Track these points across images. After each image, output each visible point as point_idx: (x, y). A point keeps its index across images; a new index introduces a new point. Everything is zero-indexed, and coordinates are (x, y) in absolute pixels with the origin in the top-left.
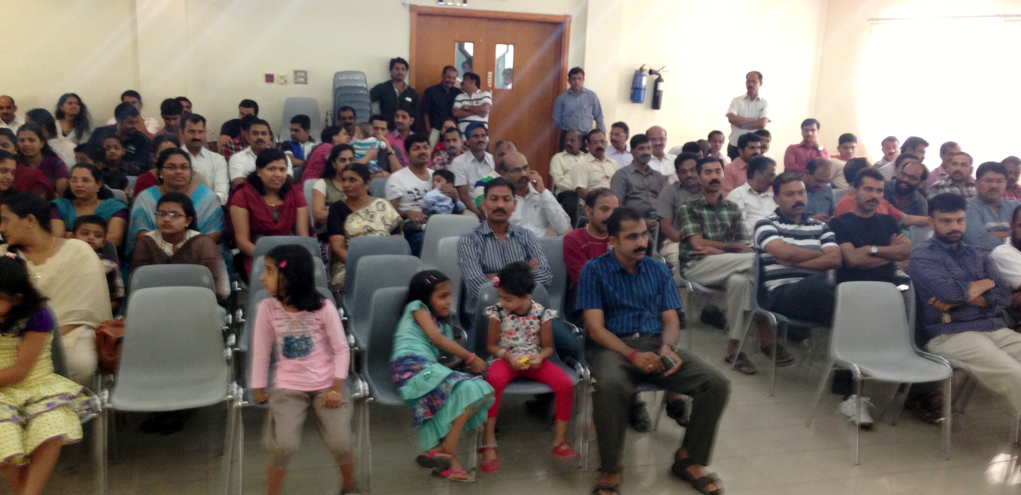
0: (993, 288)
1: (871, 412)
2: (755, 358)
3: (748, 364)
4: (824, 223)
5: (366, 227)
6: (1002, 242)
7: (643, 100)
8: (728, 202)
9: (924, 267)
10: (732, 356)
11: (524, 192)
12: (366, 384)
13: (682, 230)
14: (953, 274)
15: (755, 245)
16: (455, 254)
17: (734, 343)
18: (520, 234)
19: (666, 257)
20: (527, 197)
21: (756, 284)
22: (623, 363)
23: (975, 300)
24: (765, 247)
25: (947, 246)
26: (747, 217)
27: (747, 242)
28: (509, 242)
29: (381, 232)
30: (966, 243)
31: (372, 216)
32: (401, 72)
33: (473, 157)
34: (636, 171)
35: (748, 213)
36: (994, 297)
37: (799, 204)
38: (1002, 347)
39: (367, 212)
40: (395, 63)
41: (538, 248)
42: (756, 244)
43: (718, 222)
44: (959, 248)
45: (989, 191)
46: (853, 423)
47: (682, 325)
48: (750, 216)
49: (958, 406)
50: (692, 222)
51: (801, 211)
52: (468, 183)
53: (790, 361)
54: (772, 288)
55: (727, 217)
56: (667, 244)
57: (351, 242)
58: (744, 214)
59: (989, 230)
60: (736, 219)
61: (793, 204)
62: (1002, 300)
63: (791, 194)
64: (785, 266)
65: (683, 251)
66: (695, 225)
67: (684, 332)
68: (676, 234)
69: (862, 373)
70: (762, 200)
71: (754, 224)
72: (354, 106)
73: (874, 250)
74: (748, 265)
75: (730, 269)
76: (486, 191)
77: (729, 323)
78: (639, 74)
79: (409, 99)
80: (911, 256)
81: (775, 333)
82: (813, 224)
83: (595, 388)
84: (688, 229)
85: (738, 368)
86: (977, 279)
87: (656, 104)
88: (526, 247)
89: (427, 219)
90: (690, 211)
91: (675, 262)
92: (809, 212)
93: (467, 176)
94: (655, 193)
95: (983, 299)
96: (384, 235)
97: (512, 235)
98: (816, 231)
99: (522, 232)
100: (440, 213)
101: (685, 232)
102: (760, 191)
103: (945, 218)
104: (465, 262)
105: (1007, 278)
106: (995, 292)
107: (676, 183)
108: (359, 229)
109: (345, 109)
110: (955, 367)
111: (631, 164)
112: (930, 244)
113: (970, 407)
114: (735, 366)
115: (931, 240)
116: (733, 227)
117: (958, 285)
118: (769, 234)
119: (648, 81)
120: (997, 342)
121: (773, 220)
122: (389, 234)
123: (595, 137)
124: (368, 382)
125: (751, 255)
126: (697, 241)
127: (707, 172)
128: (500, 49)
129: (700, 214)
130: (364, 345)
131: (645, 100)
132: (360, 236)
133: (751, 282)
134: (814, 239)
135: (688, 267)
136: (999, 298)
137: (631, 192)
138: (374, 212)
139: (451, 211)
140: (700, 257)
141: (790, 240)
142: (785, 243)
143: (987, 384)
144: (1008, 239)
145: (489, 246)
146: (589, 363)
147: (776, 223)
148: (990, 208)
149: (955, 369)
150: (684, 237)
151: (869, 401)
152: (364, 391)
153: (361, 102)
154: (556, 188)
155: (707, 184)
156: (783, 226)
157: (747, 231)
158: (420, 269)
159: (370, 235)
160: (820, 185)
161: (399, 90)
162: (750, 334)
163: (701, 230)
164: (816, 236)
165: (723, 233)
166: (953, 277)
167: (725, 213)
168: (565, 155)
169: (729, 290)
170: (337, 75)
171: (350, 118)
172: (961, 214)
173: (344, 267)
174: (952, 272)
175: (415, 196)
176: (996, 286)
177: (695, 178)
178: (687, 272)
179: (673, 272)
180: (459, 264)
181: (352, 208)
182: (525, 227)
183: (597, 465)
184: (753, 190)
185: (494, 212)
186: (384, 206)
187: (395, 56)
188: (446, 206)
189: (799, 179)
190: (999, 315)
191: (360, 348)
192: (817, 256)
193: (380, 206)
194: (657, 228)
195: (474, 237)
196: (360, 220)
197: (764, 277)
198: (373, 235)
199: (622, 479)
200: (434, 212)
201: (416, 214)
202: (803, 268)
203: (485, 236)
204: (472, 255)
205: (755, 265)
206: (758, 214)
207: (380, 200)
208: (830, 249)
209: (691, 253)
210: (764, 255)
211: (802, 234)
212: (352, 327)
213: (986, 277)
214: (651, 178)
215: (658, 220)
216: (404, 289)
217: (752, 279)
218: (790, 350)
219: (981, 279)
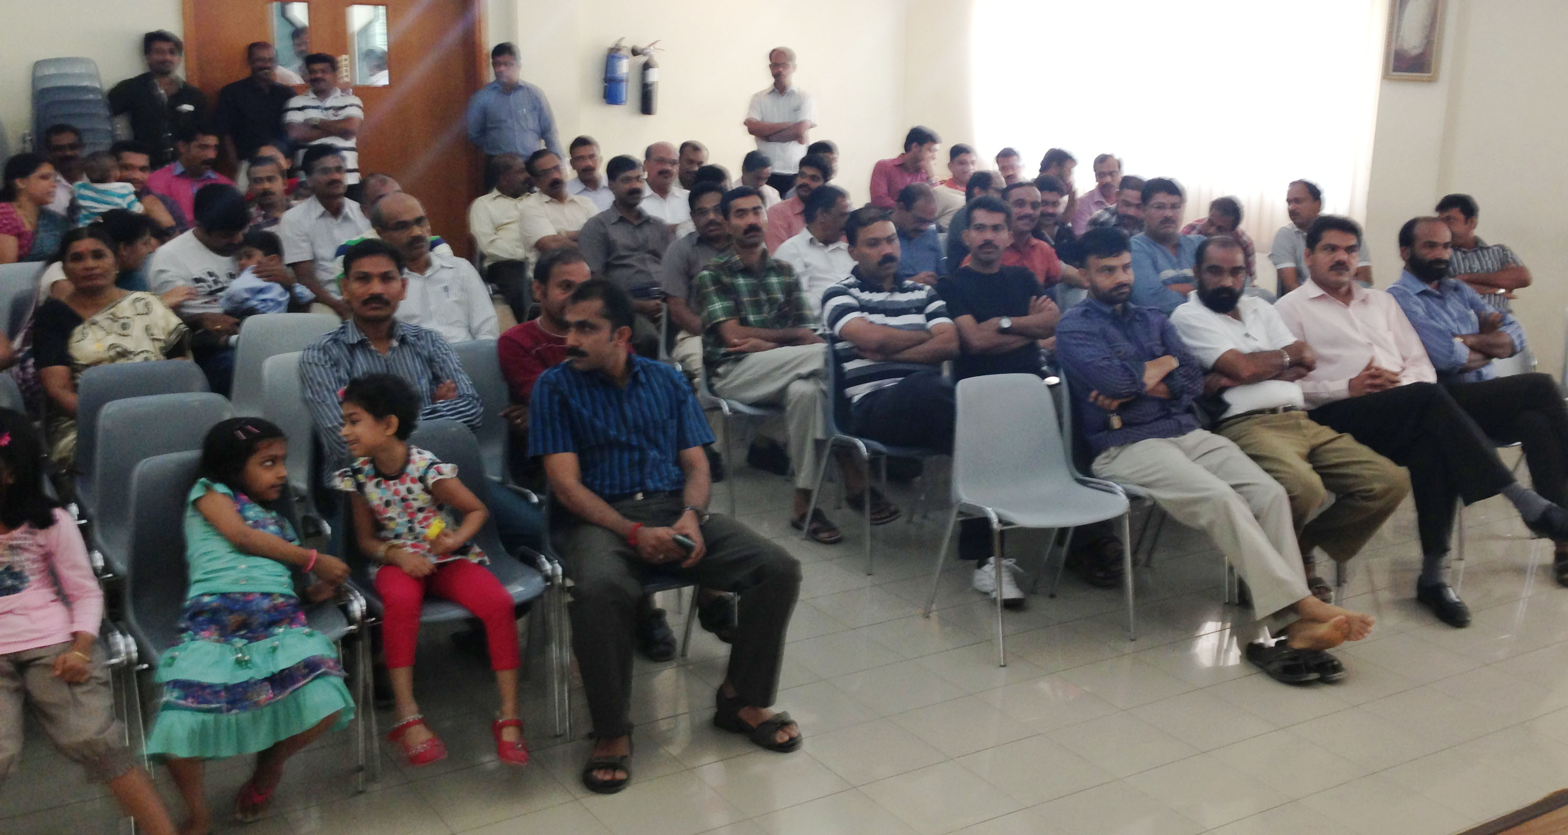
0: (1177, 369)
1: (1019, 581)
2: (840, 516)
3: (831, 528)
4: (928, 287)
5: (112, 346)
6: (1185, 299)
7: (626, 98)
8: (777, 261)
9: (1076, 345)
10: (803, 517)
11: (421, 265)
12: (130, 639)
13: (705, 314)
14: (1118, 352)
15: (825, 330)
16: (296, 383)
17: (805, 494)
18: (419, 339)
19: (682, 361)
20: (429, 272)
21: (831, 395)
22: (620, 548)
23: (1153, 390)
24: (840, 331)
25: (1107, 309)
26: (810, 286)
27: (813, 326)
28: (398, 354)
29: (145, 355)
30: (1134, 303)
31: (124, 326)
32: (169, 57)
33: (321, 209)
34: (622, 220)
35: (811, 279)
36: (1180, 381)
37: (888, 258)
38: (1197, 459)
39: (115, 318)
40: (153, 41)
41: (454, 362)
42: (826, 328)
43: (763, 297)
44: (1125, 310)
45: (1161, 222)
46: (994, 601)
47: (717, 473)
48: (815, 283)
49: (1142, 557)
50: (721, 300)
51: (892, 271)
52: (314, 254)
53: (895, 514)
54: (856, 399)
55: (776, 287)
56: (683, 339)
57: (83, 378)
58: (804, 282)
59: (1166, 283)
60: (792, 288)
61: (880, 259)
62: (1190, 386)
63: (875, 243)
64: (873, 360)
65: (709, 349)
66: (726, 304)
67: (720, 487)
68: (697, 321)
69: (1000, 521)
70: (832, 256)
71: (820, 296)
72: (79, 124)
73: (1006, 323)
74: (817, 364)
75: (787, 372)
76: (347, 265)
77: (793, 464)
78: (612, 56)
79: (188, 108)
80: (1058, 330)
81: (866, 469)
82: (912, 289)
83: (573, 595)
84: (715, 311)
85: (813, 536)
86: (1154, 357)
87: (646, 106)
88: (430, 361)
89: (238, 325)
90: (716, 281)
91: (697, 370)
92: (907, 272)
93: (312, 244)
94: (656, 255)
95: (1163, 388)
96: (153, 359)
97: (403, 341)
98: (917, 300)
99: (420, 334)
100: (263, 313)
101: (711, 315)
102: (827, 242)
103: (1105, 266)
104: (317, 397)
105: (1196, 353)
106: (1180, 374)
107: (691, 234)
108: (99, 352)
109: (61, 129)
110: (1132, 495)
111: (612, 207)
112: (1084, 308)
113: (1160, 556)
114: (808, 532)
115: (1086, 303)
116: (788, 302)
117: (1127, 369)
118: (846, 310)
119: (631, 67)
120: (1187, 452)
121: (850, 286)
122: (162, 357)
123: (545, 163)
124: (133, 635)
125: (820, 348)
126: (732, 330)
127: (740, 213)
128: (359, 16)
129: (733, 285)
130: (121, 566)
131: (629, 98)
132: (105, 365)
133: (823, 392)
134: (915, 313)
135: (717, 375)
136: (1186, 383)
137: (614, 255)
138: (128, 318)
139: (283, 307)
140: (738, 356)
141: (879, 319)
142: (871, 323)
143: (1179, 516)
144: (1193, 295)
145: (360, 363)
146: (560, 553)
147: (855, 291)
148: (1164, 248)
149: (1134, 498)
150: (709, 326)
151: (1016, 564)
152: (128, 653)
153: (91, 116)
154: (483, 257)
155: (739, 235)
156: (866, 296)
157: (811, 309)
158: (227, 416)
159: (121, 362)
160: (922, 227)
161: (166, 90)
162: (828, 478)
163: (736, 312)
164: (918, 308)
165: (773, 313)
166: (1119, 358)
167: (774, 280)
168: (495, 198)
169: (789, 408)
170: (38, 65)
171: (73, 146)
172: (1126, 257)
173: (72, 426)
174: (1117, 349)
175: (209, 286)
176: (1181, 366)
177: (719, 224)
178: (718, 384)
179: (696, 386)
180: (306, 401)
181: (81, 312)
182: (426, 326)
183: (586, 728)
184: (816, 241)
185: (365, 302)
186: (147, 305)
187: (153, 29)
188: (272, 300)
189: (885, 218)
190: (1189, 410)
191: (115, 575)
192: (922, 342)
193: (140, 306)
194: (664, 314)
195: (330, 349)
196: (101, 334)
197: (842, 381)
198: (130, 362)
199: (631, 746)
200: (252, 311)
201: (214, 318)
202: (899, 362)
203: (352, 348)
204: (330, 382)
205: (826, 362)
206: (825, 279)
207: (138, 294)
208: (941, 330)
209: (723, 350)
210: (839, 345)
211: (896, 307)
212: (98, 537)
213: (1165, 354)
214: (647, 230)
215: (664, 300)
216: (193, 454)
217: (823, 386)
218: (893, 497)
219: (1159, 357)
